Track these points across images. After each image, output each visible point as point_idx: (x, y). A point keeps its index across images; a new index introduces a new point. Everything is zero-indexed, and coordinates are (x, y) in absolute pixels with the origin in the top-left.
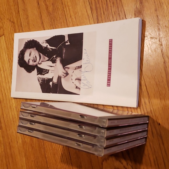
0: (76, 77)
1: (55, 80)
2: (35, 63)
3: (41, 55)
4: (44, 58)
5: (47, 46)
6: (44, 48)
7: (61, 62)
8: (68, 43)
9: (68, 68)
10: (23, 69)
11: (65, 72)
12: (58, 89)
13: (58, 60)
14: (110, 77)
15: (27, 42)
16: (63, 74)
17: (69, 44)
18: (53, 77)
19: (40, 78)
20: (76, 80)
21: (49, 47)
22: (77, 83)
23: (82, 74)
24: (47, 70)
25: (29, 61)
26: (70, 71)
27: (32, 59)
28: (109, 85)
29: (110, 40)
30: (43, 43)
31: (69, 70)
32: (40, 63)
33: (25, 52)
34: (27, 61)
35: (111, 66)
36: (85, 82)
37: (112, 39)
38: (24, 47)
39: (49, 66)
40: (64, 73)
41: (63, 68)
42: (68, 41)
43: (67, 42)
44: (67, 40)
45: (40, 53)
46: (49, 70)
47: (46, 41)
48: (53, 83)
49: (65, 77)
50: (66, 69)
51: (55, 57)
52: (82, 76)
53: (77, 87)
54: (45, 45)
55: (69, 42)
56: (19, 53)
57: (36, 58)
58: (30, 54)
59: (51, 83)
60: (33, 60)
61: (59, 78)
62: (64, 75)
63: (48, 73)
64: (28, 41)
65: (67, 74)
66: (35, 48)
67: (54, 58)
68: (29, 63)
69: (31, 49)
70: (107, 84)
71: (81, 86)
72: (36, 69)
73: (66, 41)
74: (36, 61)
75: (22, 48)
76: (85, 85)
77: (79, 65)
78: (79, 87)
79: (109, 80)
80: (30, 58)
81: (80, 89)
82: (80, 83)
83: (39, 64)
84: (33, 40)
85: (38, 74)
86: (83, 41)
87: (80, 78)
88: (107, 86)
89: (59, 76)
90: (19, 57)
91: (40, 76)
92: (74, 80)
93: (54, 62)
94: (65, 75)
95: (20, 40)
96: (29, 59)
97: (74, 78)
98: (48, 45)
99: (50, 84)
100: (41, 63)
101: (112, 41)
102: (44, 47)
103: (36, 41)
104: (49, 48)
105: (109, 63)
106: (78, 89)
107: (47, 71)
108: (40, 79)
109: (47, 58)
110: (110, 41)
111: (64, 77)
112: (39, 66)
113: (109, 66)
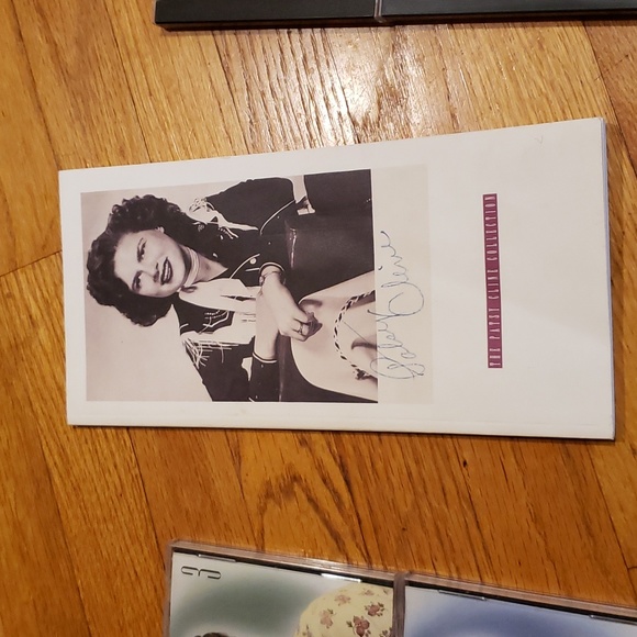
0: (354, 338)
1: (264, 351)
2: (166, 289)
3: (193, 254)
4: (208, 268)
5: (215, 219)
6: (200, 228)
7: (282, 283)
8: (306, 207)
9: (318, 304)
10: (113, 311)
11: (305, 319)
12: (282, 386)
13: (270, 273)
14: (499, 334)
15: (120, 204)
16: (298, 327)
17: (313, 211)
18: (253, 339)
19: (196, 344)
20: (353, 347)
21: (222, 222)
22: (361, 358)
23: (380, 326)
24: (223, 311)
25: (137, 280)
26: (324, 316)
27: (153, 272)
28: (495, 361)
29: (485, 196)
30: (195, 208)
31: (321, 309)
32: (186, 285)
33: (116, 243)
34: (129, 282)
35: (499, 294)
36: (395, 354)
37: (495, 195)
38: (109, 227)
39: (233, 297)
40: (302, 323)
41: (296, 302)
42: (307, 202)
43: (302, 205)
44: (304, 199)
45: (185, 248)
46: (232, 313)
47: (208, 199)
48: (256, 363)
49: (306, 337)
50: (310, 308)
51: (253, 261)
52: (378, 333)
53: (361, 375)
54: (205, 216)
55: (310, 206)
56: (90, 248)
57: (170, 266)
58: (140, 254)
59: (247, 364)
60: (155, 277)
61: (282, 343)
62: (300, 331)
63: (229, 323)
64: (125, 200)
65: (314, 326)
66: (162, 230)
67: (249, 265)
68: (138, 287)
69: (141, 234)
70: (490, 361)
71: (380, 369)
72: (172, 312)
73: (298, 200)
74: (168, 281)
75: (101, 227)
76: (395, 365)
77: (366, 292)
78: (369, 371)
79: (495, 344)
80: (139, 267)
81: (375, 380)
82: (374, 360)
83: (184, 289)
84: (150, 199)
85: (182, 331)
86: (371, 202)
87: (372, 342)
88: (490, 367)
89: (279, 333)
90: (90, 265)
91: (193, 336)
92: (346, 349)
93: (252, 280)
94: (305, 330)
95: (89, 200)
96: (139, 274)
97: (346, 339)
98: (220, 217)
99: (243, 365)
100: (195, 288)
101: (495, 201)
102: (202, 224)
103: (162, 202)
104: (224, 228)
105: (488, 282)
106: (367, 380)
107: (225, 319)
108: (195, 348)
109: (219, 269)
110: (485, 202)
111: (302, 337)
112: (184, 297)
113: (488, 294)
